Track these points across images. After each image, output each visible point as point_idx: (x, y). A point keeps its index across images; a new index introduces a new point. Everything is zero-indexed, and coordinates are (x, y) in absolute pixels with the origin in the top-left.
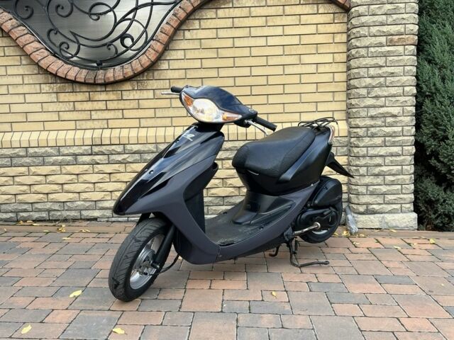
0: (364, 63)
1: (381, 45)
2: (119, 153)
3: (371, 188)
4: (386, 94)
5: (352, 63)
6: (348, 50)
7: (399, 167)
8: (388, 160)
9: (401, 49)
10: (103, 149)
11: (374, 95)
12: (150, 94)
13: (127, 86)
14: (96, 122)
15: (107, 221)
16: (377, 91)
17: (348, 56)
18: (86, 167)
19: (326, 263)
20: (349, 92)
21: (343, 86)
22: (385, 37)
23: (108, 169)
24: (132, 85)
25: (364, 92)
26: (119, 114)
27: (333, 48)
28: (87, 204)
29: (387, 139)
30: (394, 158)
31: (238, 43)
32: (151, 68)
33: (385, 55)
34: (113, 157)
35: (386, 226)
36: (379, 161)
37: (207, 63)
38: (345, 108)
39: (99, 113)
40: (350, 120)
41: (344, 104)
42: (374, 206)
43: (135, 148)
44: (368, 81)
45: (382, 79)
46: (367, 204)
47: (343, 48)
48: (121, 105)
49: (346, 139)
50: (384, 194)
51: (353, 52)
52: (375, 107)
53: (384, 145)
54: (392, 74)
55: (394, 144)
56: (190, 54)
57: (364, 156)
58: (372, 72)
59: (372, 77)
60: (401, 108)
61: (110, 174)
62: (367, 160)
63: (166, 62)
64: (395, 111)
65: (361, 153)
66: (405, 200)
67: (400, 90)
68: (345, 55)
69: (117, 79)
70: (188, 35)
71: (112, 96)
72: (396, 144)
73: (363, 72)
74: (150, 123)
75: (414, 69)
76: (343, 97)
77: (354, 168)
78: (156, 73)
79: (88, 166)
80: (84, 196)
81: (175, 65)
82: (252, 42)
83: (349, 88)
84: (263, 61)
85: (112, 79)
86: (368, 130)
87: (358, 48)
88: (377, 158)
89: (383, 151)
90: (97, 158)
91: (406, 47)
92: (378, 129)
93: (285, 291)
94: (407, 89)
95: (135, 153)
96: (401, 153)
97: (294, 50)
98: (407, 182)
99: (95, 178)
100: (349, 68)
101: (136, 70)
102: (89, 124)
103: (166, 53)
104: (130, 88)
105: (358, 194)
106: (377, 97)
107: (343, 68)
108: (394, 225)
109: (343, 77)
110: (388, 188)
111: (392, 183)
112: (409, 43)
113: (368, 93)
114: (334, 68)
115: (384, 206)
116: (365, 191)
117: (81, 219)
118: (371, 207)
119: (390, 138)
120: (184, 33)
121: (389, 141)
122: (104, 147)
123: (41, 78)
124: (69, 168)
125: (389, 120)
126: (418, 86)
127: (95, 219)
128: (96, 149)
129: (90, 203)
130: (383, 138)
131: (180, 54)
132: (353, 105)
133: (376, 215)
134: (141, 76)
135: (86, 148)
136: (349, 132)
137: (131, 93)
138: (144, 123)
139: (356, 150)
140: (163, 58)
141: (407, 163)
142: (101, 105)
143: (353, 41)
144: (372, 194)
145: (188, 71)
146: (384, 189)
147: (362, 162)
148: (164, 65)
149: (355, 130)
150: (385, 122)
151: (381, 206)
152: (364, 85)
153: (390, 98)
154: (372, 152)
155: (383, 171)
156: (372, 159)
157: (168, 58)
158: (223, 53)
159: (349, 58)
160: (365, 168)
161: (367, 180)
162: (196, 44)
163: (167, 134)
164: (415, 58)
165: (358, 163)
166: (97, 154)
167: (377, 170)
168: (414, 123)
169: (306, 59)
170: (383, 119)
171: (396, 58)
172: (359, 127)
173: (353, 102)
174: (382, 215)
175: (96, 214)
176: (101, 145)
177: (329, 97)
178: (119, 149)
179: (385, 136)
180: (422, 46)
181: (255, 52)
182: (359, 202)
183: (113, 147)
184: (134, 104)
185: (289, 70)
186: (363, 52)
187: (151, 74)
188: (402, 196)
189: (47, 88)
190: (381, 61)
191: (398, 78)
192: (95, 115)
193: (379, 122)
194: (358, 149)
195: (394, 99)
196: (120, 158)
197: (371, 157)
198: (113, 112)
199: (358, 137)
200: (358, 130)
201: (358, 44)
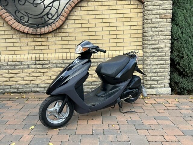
0: (150, 26)
1: (157, 18)
2: (47, 64)
3: (152, 78)
4: (159, 39)
5: (145, 26)
6: (143, 20)
7: (164, 69)
8: (159, 66)
9: (165, 20)
10: (40, 62)
11: (154, 39)
12: (60, 39)
13: (50, 35)
14: (37, 51)
15: (43, 93)
16: (155, 38)
17: (143, 23)
18: (33, 70)
19: (134, 112)
20: (144, 38)
21: (141, 35)
22: (158, 15)
23: (43, 70)
24: (52, 35)
25: (150, 38)
26: (47, 47)
27: (137, 19)
28: (34, 86)
29: (159, 57)
30: (162, 66)
31: (97, 17)
32: (60, 27)
33: (159, 23)
34: (44, 66)
35: (158, 93)
36: (155, 67)
37: (84, 26)
38: (142, 44)
39: (38, 47)
40: (144, 50)
41: (141, 42)
42: (154, 85)
43: (54, 62)
44: (152, 33)
45: (157, 33)
46: (151, 84)
47: (141, 19)
48: (47, 43)
49: (142, 58)
50: (158, 80)
51: (145, 21)
52: (154, 44)
53: (158, 60)
54: (161, 31)
55: (162, 60)
56: (77, 22)
57: (149, 65)
58: (153, 29)
59: (153, 32)
60: (165, 45)
61: (43, 73)
62: (151, 67)
63: (67, 25)
64: (162, 46)
65: (148, 64)
66: (166, 82)
67: (164, 37)
68: (142, 22)
69: (46, 32)
70: (76, 13)
71: (43, 39)
72: (163, 60)
73: (149, 30)
74: (60, 51)
75: (170, 29)
76: (141, 40)
77: (146, 70)
78: (62, 30)
79: (34, 70)
80: (32, 82)
81: (70, 26)
82: (103, 16)
83: (143, 36)
84: (107, 25)
85: (43, 33)
86: (151, 54)
87: (147, 19)
88: (155, 66)
89: (157, 63)
90: (38, 66)
91: (167, 19)
92: (155, 53)
93: (118, 124)
94: (167, 37)
95: (54, 64)
96: (164, 63)
97: (121, 20)
98: (167, 75)
99: (37, 74)
100: (144, 28)
101: (54, 28)
102: (34, 52)
103: (67, 21)
104: (51, 36)
105: (147, 80)
106: (155, 40)
107: (141, 27)
108: (162, 93)
109: (141, 31)
110: (159, 78)
111: (161, 76)
112: (168, 17)
113: (151, 39)
114: (137, 27)
115: (158, 85)
116: (150, 79)
117: (32, 92)
118: (152, 86)
119: (160, 57)
120: (74, 13)
121: (160, 58)
122: (41, 62)
123: (12, 32)
124: (26, 71)
125: (160, 50)
126: (172, 35)
127: (38, 92)
128: (37, 62)
129: (35, 85)
130: (157, 57)
131: (72, 22)
132: (145, 44)
133: (154, 89)
134: (56, 31)
135: (33, 62)
136: (143, 55)
137: (52, 38)
138: (57, 51)
139: (146, 62)
140: (65, 23)
141: (167, 67)
142: (39, 44)
143: (145, 16)
144: (153, 80)
145: (76, 29)
146: (157, 78)
147: (149, 67)
148: (66, 26)
149: (146, 54)
150: (158, 50)
151: (156, 85)
152: (150, 35)
153: (160, 41)
154: (153, 63)
155: (157, 71)
156: (152, 66)
157: (67, 23)
158: (91, 21)
159: (144, 24)
160: (150, 70)
161: (151, 75)
162: (79, 17)
163: (67, 56)
164: (171, 24)
165: (147, 67)
166: (37, 64)
167: (155, 71)
168: (170, 51)
169: (125, 24)
170: (157, 49)
171: (163, 24)
172: (148, 53)
173: (145, 42)
174: (156, 89)
175: (38, 89)
176: (40, 60)
177: (135, 40)
178: (47, 62)
179: (158, 56)
180: (174, 19)
181: (104, 21)
182: (148, 84)
183: (45, 61)
184: (53, 43)
185: (118, 28)
186: (149, 21)
187: (60, 30)
188: (165, 81)
189: (15, 36)
190: (157, 25)
191: (164, 32)
192: (36, 48)
193: (156, 51)
194: (147, 62)
195: (162, 41)
196: (47, 66)
197: (152, 65)
198: (44, 46)
199: (147, 57)
200: (147, 54)
201: (147, 18)
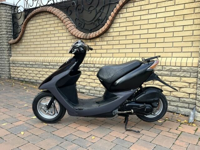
2: (92, 68)
10: (87, 65)
12: (105, 43)
13: (98, 40)
23: (89, 73)
24: (100, 39)
26: (95, 51)
27: (194, 16)
28: (81, 86)
32: (106, 31)
34: (90, 69)
37: (128, 28)
38: (199, 50)
43: (98, 66)
48: (95, 48)
49: (196, 68)
56: (122, 25)
61: (89, 75)
63: (112, 29)
69: (93, 37)
70: (121, 16)
71: (92, 44)
74: (105, 55)
78: (108, 34)
79: (82, 72)
80: (81, 83)
81: (115, 30)
90: (85, 69)
93: (101, 138)
95: (97, 68)
97: (171, 19)
99: (84, 76)
101: (100, 33)
103: (112, 25)
105: (199, 101)
107: (199, 27)
109: (199, 33)
127: (83, 93)
128: (85, 65)
129: (83, 86)
131: (117, 25)
134: (103, 35)
136: (198, 64)
137: (99, 43)
138: (103, 55)
139: (199, 75)
140: (111, 27)
145: (121, 32)
157: (113, 27)
162: (124, 20)
163: (109, 60)
166: (85, 67)
175: (84, 91)
177: (189, 44)
178: (92, 66)
181: (150, 21)
183: (90, 65)
184: (100, 47)
185: (167, 30)
187: (106, 34)
